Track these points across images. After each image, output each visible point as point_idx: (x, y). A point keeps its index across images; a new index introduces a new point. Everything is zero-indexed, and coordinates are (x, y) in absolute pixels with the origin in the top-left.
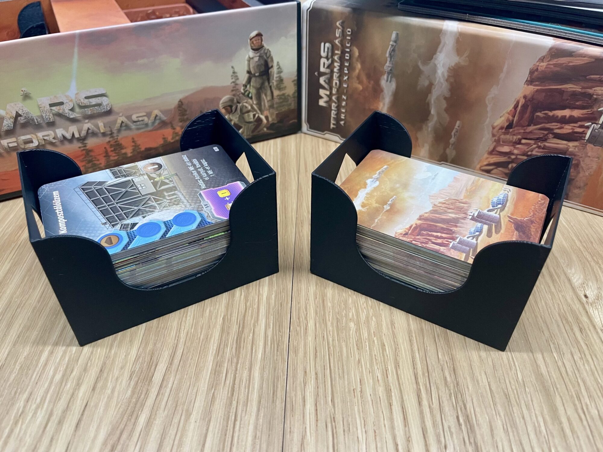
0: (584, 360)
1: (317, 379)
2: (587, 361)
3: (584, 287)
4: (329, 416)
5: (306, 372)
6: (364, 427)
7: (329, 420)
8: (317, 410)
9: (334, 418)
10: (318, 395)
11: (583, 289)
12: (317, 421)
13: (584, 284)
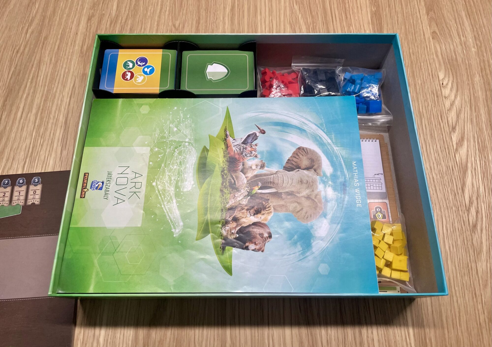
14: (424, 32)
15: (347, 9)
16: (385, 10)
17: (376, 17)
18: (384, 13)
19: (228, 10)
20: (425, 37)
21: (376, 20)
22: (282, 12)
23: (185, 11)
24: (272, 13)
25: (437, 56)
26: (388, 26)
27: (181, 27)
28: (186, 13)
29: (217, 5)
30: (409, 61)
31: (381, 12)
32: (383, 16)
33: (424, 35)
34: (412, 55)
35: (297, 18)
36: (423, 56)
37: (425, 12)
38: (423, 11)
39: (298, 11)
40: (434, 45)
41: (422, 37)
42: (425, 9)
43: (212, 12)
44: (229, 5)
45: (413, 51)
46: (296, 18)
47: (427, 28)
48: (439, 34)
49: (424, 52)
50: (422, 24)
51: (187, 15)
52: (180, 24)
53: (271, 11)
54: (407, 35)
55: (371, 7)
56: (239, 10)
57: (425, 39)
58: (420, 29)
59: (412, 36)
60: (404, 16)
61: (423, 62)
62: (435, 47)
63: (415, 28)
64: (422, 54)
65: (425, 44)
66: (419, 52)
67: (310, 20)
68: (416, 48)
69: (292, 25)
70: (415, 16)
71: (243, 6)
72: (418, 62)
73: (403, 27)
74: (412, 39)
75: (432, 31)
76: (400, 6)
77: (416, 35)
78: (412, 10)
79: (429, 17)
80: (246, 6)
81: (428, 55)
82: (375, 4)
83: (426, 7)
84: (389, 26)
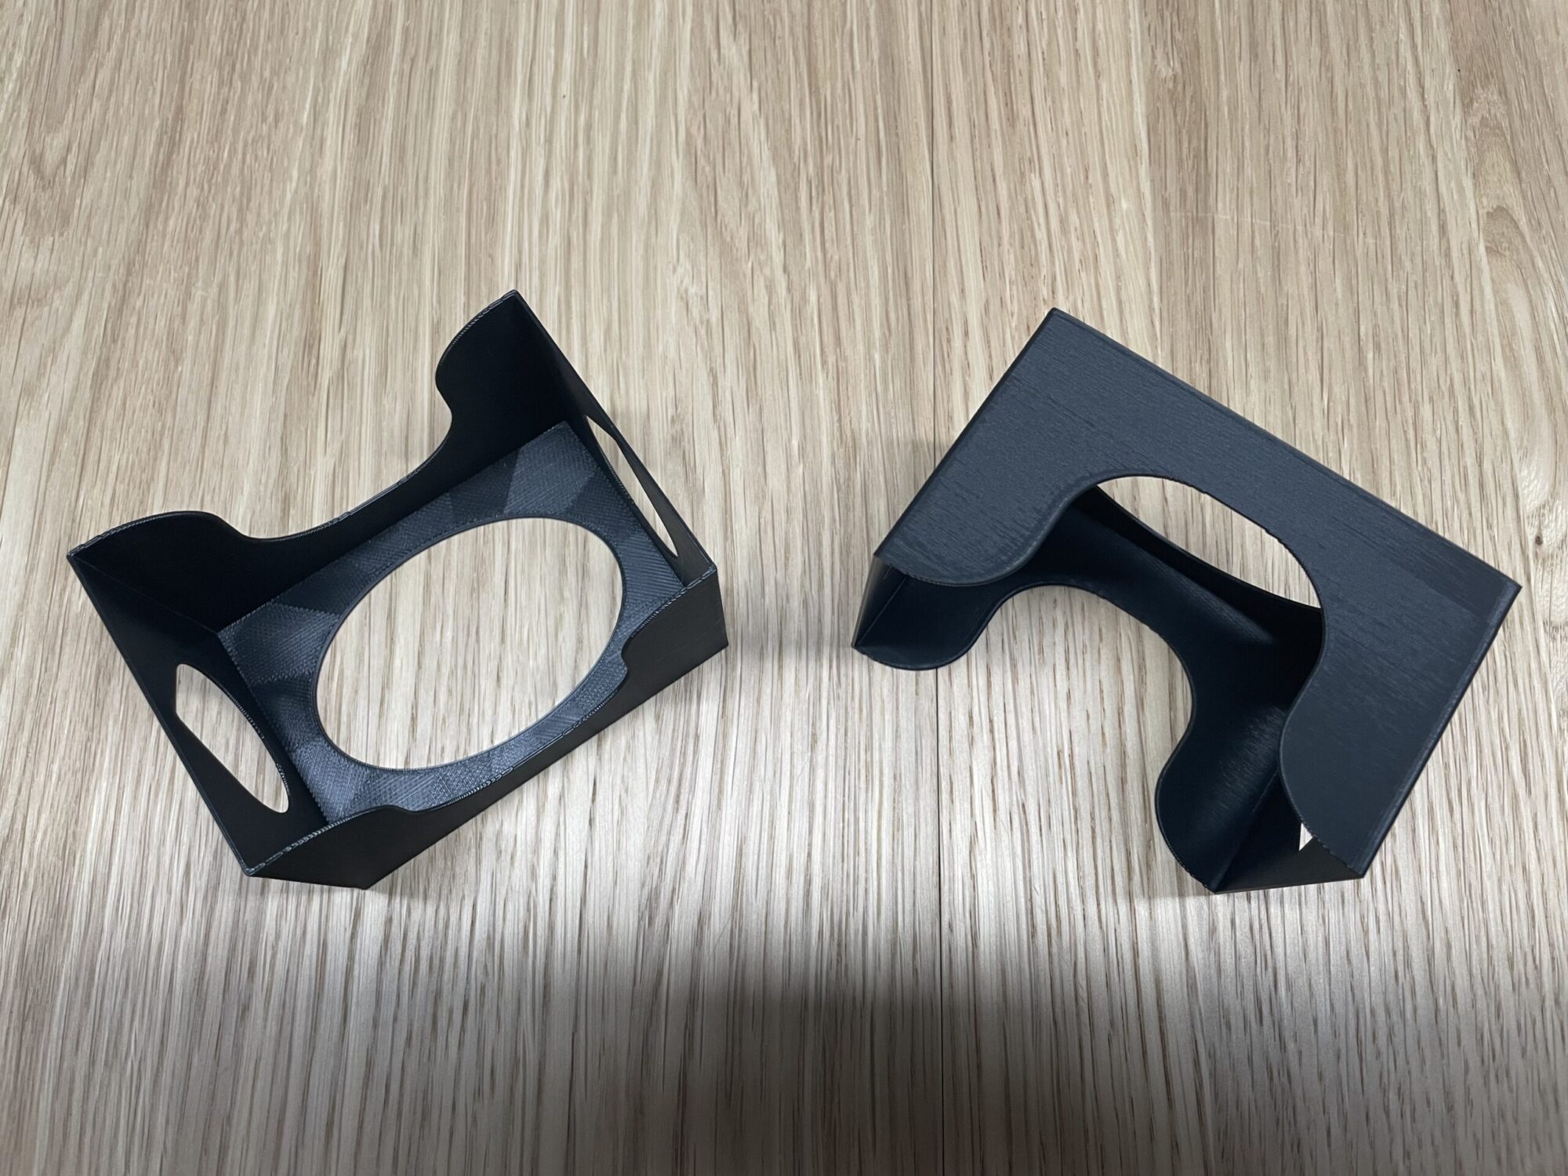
0: (1492, 691)
1: (992, 731)
2: (1497, 692)
3: (1544, 515)
4: (1015, 803)
5: (971, 718)
6: (1076, 823)
7: (1015, 809)
8: (993, 791)
9: (1023, 806)
10: (995, 763)
11: (1537, 523)
12: (995, 811)
13: (1544, 506)
14: (1441, 212)
15: (1021, 64)
16: (1232, 73)
17: (1175, 115)
18: (1225, 94)
19: (347, 62)
20: (1448, 242)
21: (1178, 133)
22: (651, 78)
23: (104, 75)
24: (593, 84)
25: (1513, 362)
26: (1240, 170)
27: (70, 167)
28: (112, 83)
29: (291, 35)
30: (1352, 391)
31: (1207, 82)
32: (1218, 109)
33: (1443, 228)
34: (1370, 356)
35: (734, 120)
36: (1434, 362)
37: (1450, 86)
38: (1444, 85)
39: (740, 78)
40: (1496, 292)
41: (1434, 242)
42: (1449, 69)
43: (255, 81)
44: (356, 36)
45: (1376, 326)
46: (728, 121)
47: (1461, 190)
48: (1523, 223)
49: (1437, 339)
50: (1434, 159)
51: (113, 100)
52: (69, 149)
53: (587, 73)
54: (1346, 229)
55: (1154, 57)
56: (407, 67)
57: (1448, 255)
58: (1420, 193)
59: (1378, 235)
60: (1334, 113)
61: (1431, 400)
62: (1502, 304)
63: (1395, 187)
64: (1427, 345)
65: (1447, 281)
66: (1414, 333)
67: (802, 131)
68: (1395, 306)
69: (702, 161)
70: (1397, 110)
71: (434, 40)
72: (1406, 398)
73: (1325, 180)
74: (1372, 253)
75: (1488, 204)
76: (1315, 51)
77: (1400, 232)
78: (1382, 76)
79: (1475, 120)
80: (451, 41)
81: (1463, 357)
82: (1178, 36)
83: (1457, 61)
84: (1248, 171)
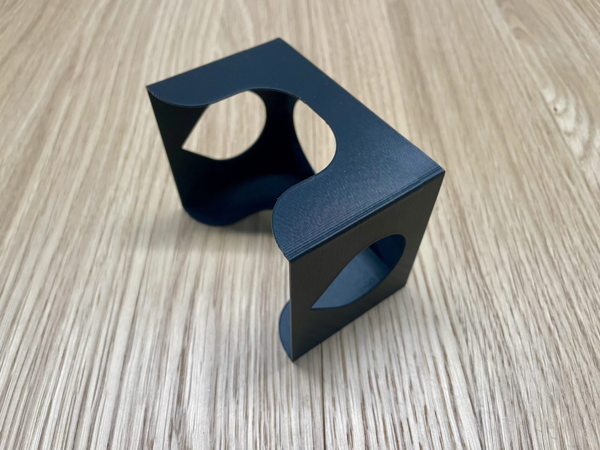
0: (548, 153)
2: (551, 153)
3: (555, 102)
11: (553, 104)
14: (496, 29)
17: (397, 10)
20: (501, 37)
32: (411, 8)
33: (498, 33)
36: (502, 65)
40: (521, 47)
41: (495, 36)
48: (527, 32)
49: (502, 59)
50: (490, 17)
58: (487, 25)
59: (474, 34)
61: (503, 74)
64: (498, 60)
72: (493, 74)
74: (473, 38)
75: (512, 27)
77: (482, 34)
79: (503, 9)
81: (513, 63)
